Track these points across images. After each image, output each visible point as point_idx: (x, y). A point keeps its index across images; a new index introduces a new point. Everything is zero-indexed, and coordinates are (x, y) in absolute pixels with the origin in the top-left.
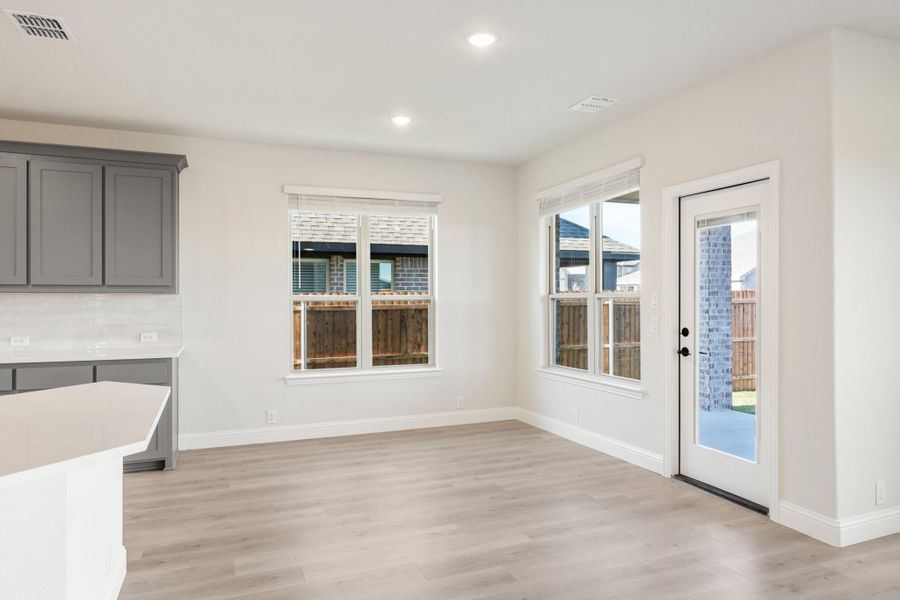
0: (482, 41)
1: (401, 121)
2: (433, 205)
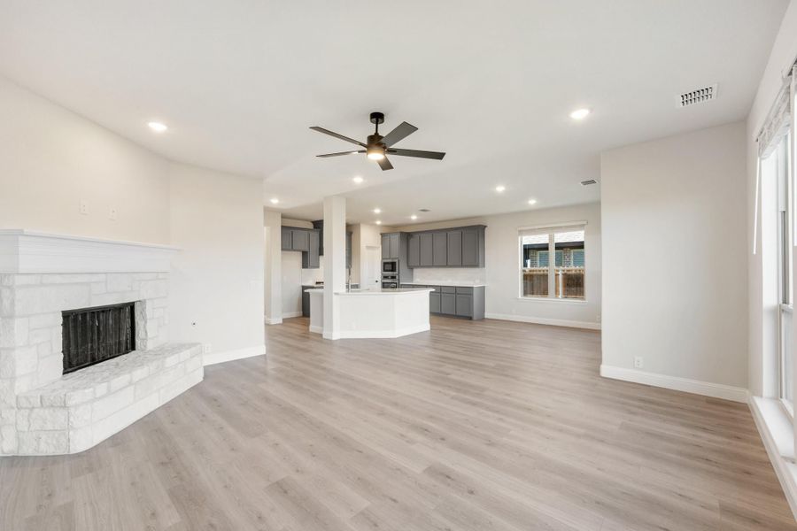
0: (500, 189)
2: (583, 225)
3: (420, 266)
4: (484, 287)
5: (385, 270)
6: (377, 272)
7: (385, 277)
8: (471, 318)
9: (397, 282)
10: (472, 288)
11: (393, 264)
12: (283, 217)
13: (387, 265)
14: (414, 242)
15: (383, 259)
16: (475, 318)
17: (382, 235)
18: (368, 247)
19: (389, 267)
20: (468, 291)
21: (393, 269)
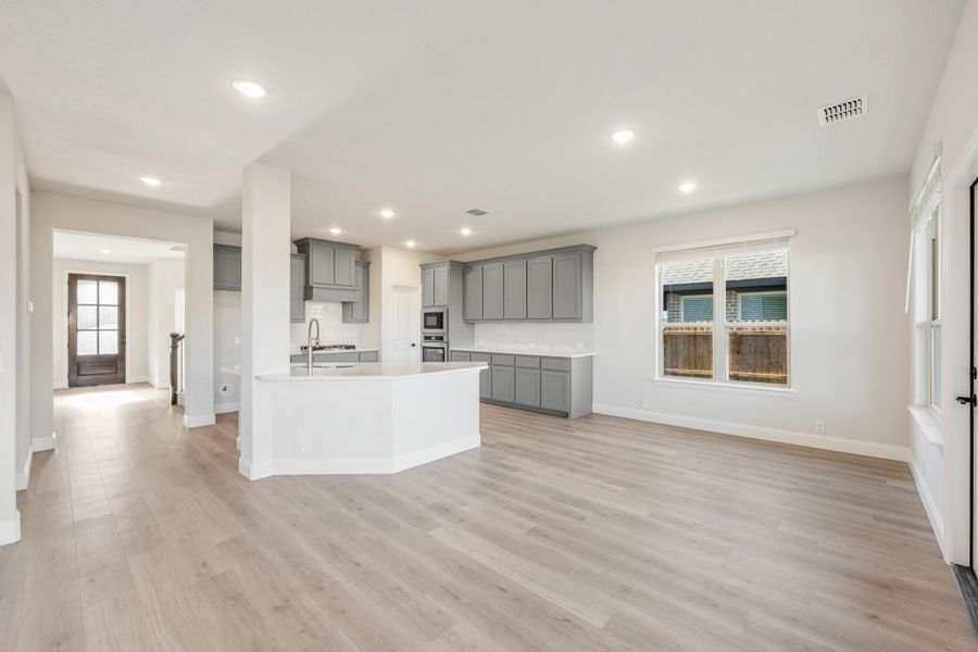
1: (688, 187)
3: (483, 320)
4: (592, 357)
5: (426, 327)
6: (415, 330)
7: (427, 338)
8: (566, 415)
9: (445, 346)
10: (570, 359)
11: (440, 316)
12: (217, 228)
13: (429, 318)
14: (473, 277)
15: (423, 307)
16: (573, 415)
17: (423, 267)
18: (397, 288)
19: (433, 321)
20: (561, 366)
21: (440, 325)
